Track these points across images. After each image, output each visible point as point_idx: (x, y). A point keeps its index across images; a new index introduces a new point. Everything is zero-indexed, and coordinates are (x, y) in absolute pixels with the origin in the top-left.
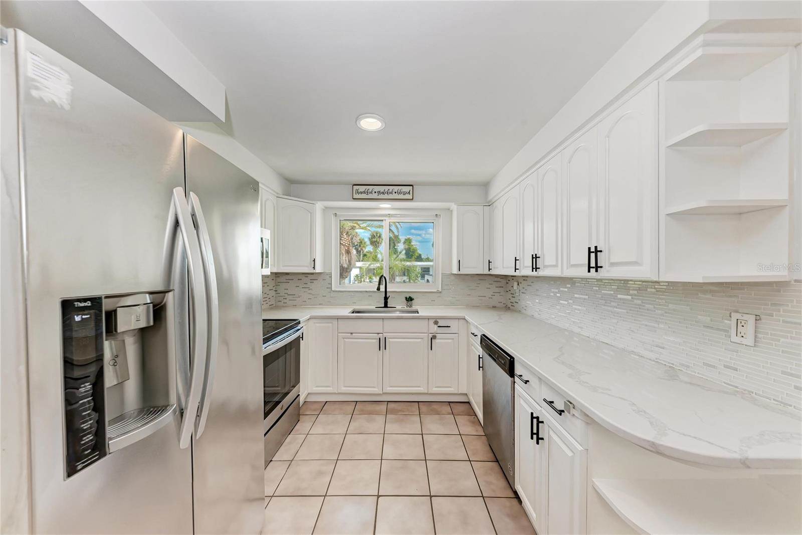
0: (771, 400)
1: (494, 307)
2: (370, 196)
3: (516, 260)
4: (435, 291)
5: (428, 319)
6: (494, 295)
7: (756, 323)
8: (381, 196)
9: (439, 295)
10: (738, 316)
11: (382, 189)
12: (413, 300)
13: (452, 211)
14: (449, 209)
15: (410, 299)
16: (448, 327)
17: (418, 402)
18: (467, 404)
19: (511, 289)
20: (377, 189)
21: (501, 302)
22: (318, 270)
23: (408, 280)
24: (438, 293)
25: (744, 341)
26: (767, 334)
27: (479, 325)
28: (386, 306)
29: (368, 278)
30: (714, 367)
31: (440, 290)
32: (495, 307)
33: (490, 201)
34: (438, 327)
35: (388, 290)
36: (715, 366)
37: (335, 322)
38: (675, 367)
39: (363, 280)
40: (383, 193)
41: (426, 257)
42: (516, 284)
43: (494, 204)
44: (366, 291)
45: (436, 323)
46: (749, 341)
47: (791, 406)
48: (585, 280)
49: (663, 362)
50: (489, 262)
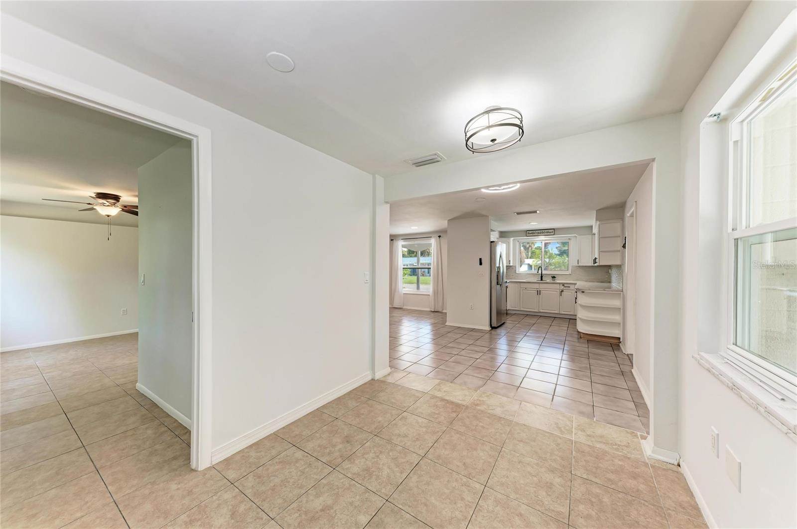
2: (534, 235)
5: (560, 283)
11: (539, 231)
12: (555, 277)
16: (569, 287)
20: (537, 231)
22: (511, 265)
28: (542, 280)
31: (570, 273)
35: (543, 273)
37: (519, 284)
45: (563, 285)
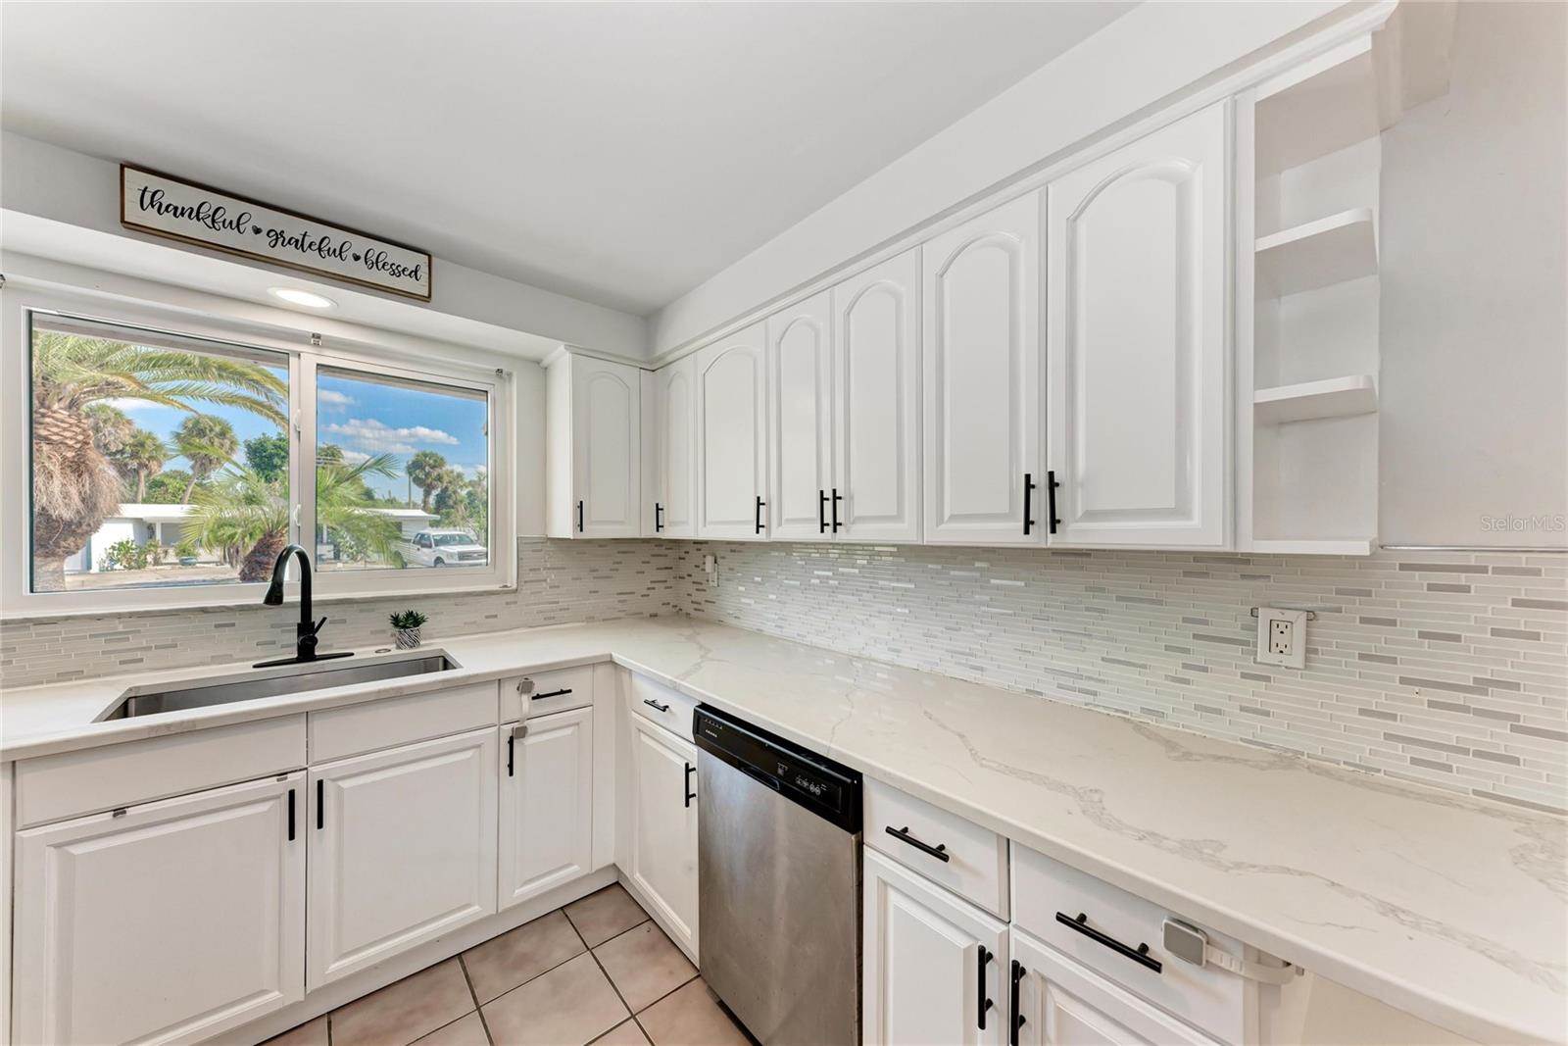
0: (1338, 764)
1: (654, 616)
2: (226, 238)
3: (759, 504)
4: (495, 587)
5: (499, 680)
6: (654, 588)
7: (1307, 627)
8: (288, 253)
9: (510, 598)
10: (1276, 614)
11: (291, 226)
12: (423, 620)
13: (546, 368)
14: (538, 362)
15: (408, 622)
16: (562, 692)
17: (459, 955)
18: (616, 891)
19: (695, 572)
20: (266, 218)
21: (669, 604)
23: (331, 555)
24: (506, 593)
25: (1286, 660)
26: (1329, 644)
27: (677, 678)
28: (306, 651)
29: (171, 551)
30: (1219, 712)
31: (513, 584)
32: (656, 615)
33: (660, 358)
34: (534, 698)
35: (314, 597)
36: (1220, 710)
38: (1132, 718)
39: (150, 558)
40: (299, 244)
41: (387, 497)
42: (709, 560)
43: (673, 368)
44: (204, 610)
45: (525, 687)
46: (1297, 659)
47: (1379, 771)
48: (871, 548)
49: (1103, 711)
50: (658, 509)
